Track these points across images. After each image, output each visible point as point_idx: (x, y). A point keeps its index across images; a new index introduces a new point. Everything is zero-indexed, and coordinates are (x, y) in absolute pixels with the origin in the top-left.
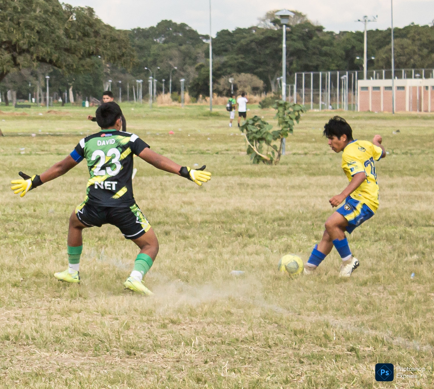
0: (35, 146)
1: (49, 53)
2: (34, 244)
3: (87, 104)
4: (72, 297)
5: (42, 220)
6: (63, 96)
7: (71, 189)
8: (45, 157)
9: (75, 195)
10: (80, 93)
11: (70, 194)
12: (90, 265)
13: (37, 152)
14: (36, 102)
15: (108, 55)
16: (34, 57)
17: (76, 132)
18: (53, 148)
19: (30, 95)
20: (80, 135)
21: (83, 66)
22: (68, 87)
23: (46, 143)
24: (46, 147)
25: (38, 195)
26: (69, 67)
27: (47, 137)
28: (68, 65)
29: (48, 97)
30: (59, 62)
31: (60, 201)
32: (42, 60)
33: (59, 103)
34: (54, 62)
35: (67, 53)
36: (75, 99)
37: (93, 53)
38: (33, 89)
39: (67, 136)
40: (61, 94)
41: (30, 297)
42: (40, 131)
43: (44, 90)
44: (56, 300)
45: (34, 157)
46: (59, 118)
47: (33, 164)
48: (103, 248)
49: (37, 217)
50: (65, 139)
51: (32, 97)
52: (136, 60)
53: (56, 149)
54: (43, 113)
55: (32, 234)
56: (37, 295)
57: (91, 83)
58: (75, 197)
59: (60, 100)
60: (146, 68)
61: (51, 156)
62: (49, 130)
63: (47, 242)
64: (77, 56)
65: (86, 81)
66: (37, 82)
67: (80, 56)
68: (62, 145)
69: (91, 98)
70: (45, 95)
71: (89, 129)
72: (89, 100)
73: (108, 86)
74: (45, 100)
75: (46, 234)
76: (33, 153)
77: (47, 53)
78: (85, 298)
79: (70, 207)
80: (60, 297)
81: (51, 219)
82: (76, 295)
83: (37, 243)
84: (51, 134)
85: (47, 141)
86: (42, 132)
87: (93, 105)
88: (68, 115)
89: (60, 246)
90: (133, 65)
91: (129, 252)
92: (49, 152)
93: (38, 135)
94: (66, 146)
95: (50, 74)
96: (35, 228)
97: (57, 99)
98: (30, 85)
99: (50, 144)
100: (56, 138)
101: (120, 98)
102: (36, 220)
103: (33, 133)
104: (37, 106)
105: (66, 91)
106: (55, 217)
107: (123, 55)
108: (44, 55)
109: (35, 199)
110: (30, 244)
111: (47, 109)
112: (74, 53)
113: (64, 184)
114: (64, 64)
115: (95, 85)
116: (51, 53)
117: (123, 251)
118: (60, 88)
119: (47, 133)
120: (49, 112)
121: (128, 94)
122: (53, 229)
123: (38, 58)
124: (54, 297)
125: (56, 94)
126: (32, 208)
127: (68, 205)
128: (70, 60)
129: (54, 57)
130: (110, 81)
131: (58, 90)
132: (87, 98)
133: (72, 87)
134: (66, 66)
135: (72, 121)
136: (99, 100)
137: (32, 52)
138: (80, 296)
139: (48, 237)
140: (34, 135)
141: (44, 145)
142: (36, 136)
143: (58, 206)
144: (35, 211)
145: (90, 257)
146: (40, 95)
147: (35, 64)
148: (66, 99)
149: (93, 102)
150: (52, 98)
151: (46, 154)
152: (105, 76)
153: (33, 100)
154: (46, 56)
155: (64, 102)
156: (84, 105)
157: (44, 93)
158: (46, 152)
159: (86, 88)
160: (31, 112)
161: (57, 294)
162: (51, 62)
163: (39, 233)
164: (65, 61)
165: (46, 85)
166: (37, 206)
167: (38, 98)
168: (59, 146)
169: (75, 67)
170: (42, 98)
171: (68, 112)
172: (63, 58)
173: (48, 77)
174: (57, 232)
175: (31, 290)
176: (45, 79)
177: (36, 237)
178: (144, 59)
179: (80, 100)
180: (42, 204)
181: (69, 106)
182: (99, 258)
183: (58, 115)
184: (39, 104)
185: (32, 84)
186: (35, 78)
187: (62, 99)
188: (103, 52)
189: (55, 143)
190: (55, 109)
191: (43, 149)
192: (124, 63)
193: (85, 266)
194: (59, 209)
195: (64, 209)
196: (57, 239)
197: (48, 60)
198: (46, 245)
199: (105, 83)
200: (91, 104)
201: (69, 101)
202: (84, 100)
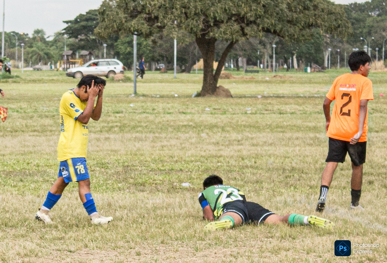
0: (260, 106)
1: (274, 24)
2: (253, 191)
3: (309, 69)
4: (282, 237)
5: (261, 170)
6: (288, 63)
7: (289, 143)
8: (268, 116)
9: (292, 149)
10: (303, 60)
11: (287, 148)
12: (300, 210)
13: (261, 112)
14: (264, 68)
15: (325, 26)
16: (260, 28)
17: (297, 94)
18: (276, 108)
19: (258, 61)
20: (301, 97)
21: (303, 36)
22: (293, 55)
23: (270, 104)
24: (270, 107)
25: (259, 149)
26: (291, 36)
27: (271, 99)
28: (290, 35)
29: (274, 64)
30: (282, 32)
31: (278, 154)
32: (267, 31)
33: (284, 69)
34: (278, 32)
35: (289, 25)
36: (298, 66)
37: (312, 24)
38: (261, 56)
39: (289, 97)
40: (286, 61)
41: (245, 237)
42: (265, 93)
43: (271, 57)
44: (268, 240)
45: (258, 116)
46: (284, 82)
47: (257, 122)
48: (313, 195)
49: (257, 168)
50: (287, 100)
51: (260, 63)
52: (351, 31)
53: (278, 109)
54: (269, 78)
55: (251, 183)
56: (252, 236)
57: (313, 51)
58: (292, 151)
59: (285, 66)
60: (362, 38)
61: (273, 115)
62: (274, 92)
63: (265, 189)
64: (298, 27)
65: (309, 49)
66: (265, 50)
67: (301, 27)
68: (284, 106)
69: (312, 64)
70: (272, 62)
71: (309, 92)
72: (311, 67)
73: (327, 54)
74: (272, 66)
75: (264, 183)
76: (258, 112)
77: (272, 25)
78: (294, 239)
79: (287, 159)
80: (272, 237)
81: (269, 169)
82: (286, 235)
83: (256, 191)
84: (275, 96)
85: (272, 102)
86: (267, 94)
87: (314, 71)
88: (292, 79)
89: (275, 193)
90: (348, 35)
91: (336, 199)
92: (272, 112)
93: (264, 97)
94: (287, 106)
95: (276, 43)
96: (255, 178)
97: (282, 65)
98: (258, 53)
99: (273, 104)
100: (279, 100)
101: (339, 64)
102: (255, 171)
103: (259, 95)
104: (265, 71)
105: (291, 58)
106: (273, 168)
107: (339, 26)
108: (269, 26)
109: (256, 152)
110: (249, 191)
111: (274, 74)
112: (295, 25)
113: (283, 139)
114: (287, 34)
115: (316, 53)
116: (275, 24)
117: (331, 198)
118: (286, 56)
119: (272, 95)
120: (275, 76)
121: (346, 61)
122: (270, 179)
123: (263, 28)
124: (267, 238)
125: (281, 61)
126: (253, 160)
127: (285, 157)
128: (292, 30)
129: (278, 28)
130: (330, 49)
131: (283, 58)
132: (309, 64)
133: (296, 55)
134: (288, 36)
135: (294, 85)
136: (320, 66)
137: (259, 23)
138: (290, 237)
139: (265, 185)
140: (259, 97)
141: (268, 105)
142: (262, 97)
143: (276, 159)
144: (255, 163)
145: (300, 202)
146: (267, 62)
147: (261, 34)
148: (291, 65)
149: (314, 68)
150: (278, 64)
151: (269, 114)
152: (325, 45)
153: (262, 66)
154: (271, 27)
155: (288, 68)
156: (306, 71)
157: (271, 60)
158: (270, 112)
159: (308, 56)
160: (259, 76)
161: (270, 235)
162: (275, 32)
163: (257, 182)
164: (288, 32)
165: (273, 53)
166: (258, 158)
167: (266, 64)
168: (281, 106)
169: (296, 36)
170: (270, 64)
171: (291, 77)
172: (285, 28)
173: (274, 46)
174: (273, 181)
175: (246, 232)
176: (272, 48)
177: (255, 185)
178: (360, 30)
179: (303, 66)
180: (263, 157)
181: (292, 71)
182: (309, 204)
183: (282, 80)
184: (266, 70)
185: (260, 52)
186: (263, 47)
187: (287, 65)
188: (321, 24)
189: (278, 104)
190: (280, 74)
191: (267, 108)
192: (340, 33)
193: (296, 211)
194: (277, 161)
195: (282, 161)
196: (273, 187)
197: (272, 31)
198: (263, 192)
199: (325, 51)
200: (313, 70)
201: (293, 67)
202: (307, 66)
